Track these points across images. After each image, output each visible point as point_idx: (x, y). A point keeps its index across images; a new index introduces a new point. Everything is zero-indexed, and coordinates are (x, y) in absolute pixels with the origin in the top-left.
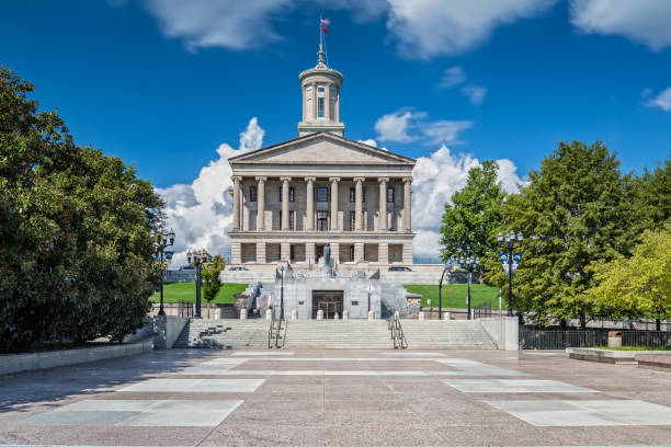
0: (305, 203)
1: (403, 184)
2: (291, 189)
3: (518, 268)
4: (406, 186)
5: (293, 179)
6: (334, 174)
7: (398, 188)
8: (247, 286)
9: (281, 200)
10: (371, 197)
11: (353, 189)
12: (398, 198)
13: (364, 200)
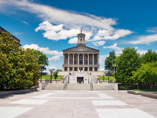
0: (77, 59)
1: (97, 55)
2: (75, 56)
3: (117, 72)
4: (98, 56)
5: (75, 54)
6: (83, 53)
7: (96, 56)
8: (64, 76)
9: (73, 58)
10: (91, 58)
11: (87, 56)
12: (96, 58)
13: (89, 58)
